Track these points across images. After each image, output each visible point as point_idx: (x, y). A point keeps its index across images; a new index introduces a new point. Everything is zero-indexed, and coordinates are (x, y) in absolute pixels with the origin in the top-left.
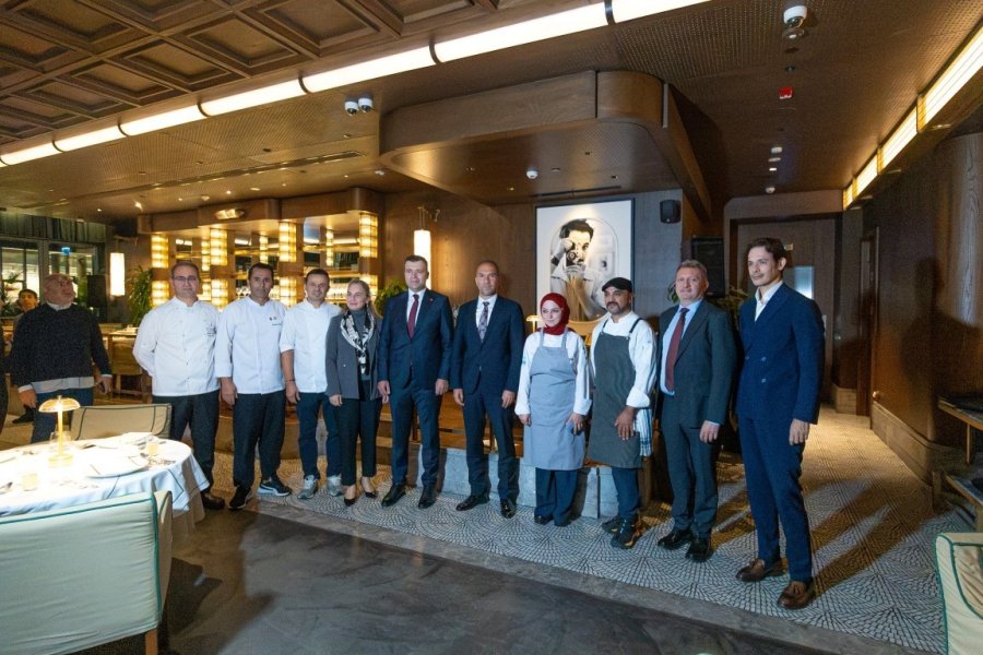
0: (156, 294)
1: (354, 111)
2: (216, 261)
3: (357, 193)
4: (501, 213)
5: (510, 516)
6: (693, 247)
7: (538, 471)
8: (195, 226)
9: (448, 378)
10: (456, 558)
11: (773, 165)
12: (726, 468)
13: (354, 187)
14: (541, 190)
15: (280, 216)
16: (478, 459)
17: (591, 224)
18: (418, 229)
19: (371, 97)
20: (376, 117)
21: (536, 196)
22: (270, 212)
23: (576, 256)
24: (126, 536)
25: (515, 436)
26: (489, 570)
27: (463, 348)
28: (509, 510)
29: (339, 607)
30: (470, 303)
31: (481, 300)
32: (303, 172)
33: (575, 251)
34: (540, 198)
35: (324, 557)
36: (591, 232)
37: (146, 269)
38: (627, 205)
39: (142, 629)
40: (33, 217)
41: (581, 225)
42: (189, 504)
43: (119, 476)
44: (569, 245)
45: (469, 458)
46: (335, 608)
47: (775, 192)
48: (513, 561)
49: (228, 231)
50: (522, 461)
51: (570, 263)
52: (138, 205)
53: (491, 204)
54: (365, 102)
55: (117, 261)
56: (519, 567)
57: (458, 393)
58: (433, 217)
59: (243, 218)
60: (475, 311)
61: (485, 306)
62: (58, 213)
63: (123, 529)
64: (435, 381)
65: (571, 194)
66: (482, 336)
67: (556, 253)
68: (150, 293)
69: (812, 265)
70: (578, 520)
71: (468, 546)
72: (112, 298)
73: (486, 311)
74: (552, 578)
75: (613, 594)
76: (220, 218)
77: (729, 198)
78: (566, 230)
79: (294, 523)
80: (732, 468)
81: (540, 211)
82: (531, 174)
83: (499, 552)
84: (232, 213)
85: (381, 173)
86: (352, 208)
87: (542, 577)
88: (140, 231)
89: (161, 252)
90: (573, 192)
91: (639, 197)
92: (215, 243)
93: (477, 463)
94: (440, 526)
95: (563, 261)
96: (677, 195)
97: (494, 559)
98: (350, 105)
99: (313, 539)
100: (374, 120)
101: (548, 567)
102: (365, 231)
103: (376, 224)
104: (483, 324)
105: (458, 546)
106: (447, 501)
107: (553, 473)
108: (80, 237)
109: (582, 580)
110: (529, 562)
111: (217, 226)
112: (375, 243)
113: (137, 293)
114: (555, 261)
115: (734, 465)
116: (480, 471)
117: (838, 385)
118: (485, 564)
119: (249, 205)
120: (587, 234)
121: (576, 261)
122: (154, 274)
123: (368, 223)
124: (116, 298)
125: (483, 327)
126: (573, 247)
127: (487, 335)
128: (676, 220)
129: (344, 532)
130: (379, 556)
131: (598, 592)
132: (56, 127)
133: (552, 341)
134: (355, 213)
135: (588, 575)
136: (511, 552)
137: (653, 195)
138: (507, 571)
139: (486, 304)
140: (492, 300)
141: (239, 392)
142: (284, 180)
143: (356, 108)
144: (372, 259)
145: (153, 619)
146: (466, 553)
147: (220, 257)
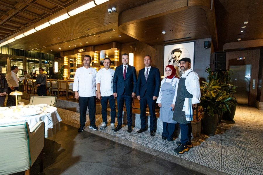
0: (65, 72)
1: (111, 12)
2: (79, 63)
3: (114, 43)
4: (154, 48)
5: (153, 136)
6: (215, 55)
7: (164, 123)
8: (73, 54)
9: (135, 92)
10: (137, 148)
11: (243, 29)
12: (225, 124)
13: (113, 41)
14: (166, 39)
15: (94, 51)
16: (144, 118)
17: (181, 50)
18: (130, 53)
19: (115, 7)
20: (117, 14)
21: (165, 41)
22: (91, 50)
23: (176, 60)
24: (15, 137)
25: (156, 111)
26: (147, 153)
27: (141, 83)
28: (153, 134)
29: (98, 162)
30: (143, 69)
31: (146, 68)
32: (99, 37)
33: (176, 58)
34: (166, 42)
35: (97, 144)
36: (181, 52)
37: (62, 66)
38: (193, 43)
39: (23, 170)
40: (38, 53)
41: (178, 50)
42: (53, 126)
43: (30, 116)
44: (174, 56)
45: (141, 117)
46: (97, 163)
47: (240, 41)
48: (156, 151)
49: (82, 55)
50: (158, 119)
51: (174, 62)
52: (60, 49)
53: (151, 45)
54: (114, 9)
55: (56, 64)
56: (158, 153)
57: (138, 97)
58: (135, 50)
59: (85, 51)
60: (144, 72)
61: (147, 70)
62: (42, 51)
63: (13, 135)
64: (132, 93)
65: (175, 41)
66: (146, 79)
67: (170, 59)
68: (63, 72)
69: (251, 64)
70: (177, 139)
71: (141, 145)
72: (55, 73)
73: (148, 71)
74: (169, 159)
75: (192, 167)
76: (79, 52)
77: (225, 43)
78: (173, 52)
79: (90, 133)
80: (227, 125)
81: (165, 47)
82: (164, 33)
83: (151, 147)
84: (82, 50)
85: (120, 36)
86: (112, 47)
87: (165, 158)
88: (61, 56)
89: (66, 61)
90: (176, 40)
91: (197, 41)
92: (79, 58)
93: (144, 119)
94: (133, 137)
95: (172, 61)
96: (210, 40)
97: (149, 150)
98: (109, 10)
99: (94, 139)
100: (116, 15)
101: (168, 154)
102: (116, 54)
103: (119, 52)
104: (146, 75)
105: (138, 144)
106: (135, 130)
107: (168, 124)
108: (49, 59)
109: (180, 160)
110: (161, 152)
111: (79, 54)
112: (119, 58)
113: (60, 72)
114: (170, 61)
115: (227, 124)
116: (144, 121)
117: (260, 101)
118: (147, 151)
119: (87, 48)
120: (180, 53)
121: (176, 61)
122: (64, 67)
123: (117, 52)
124: (56, 73)
125: (147, 76)
126: (175, 57)
127: (148, 78)
128: (209, 47)
129: (104, 137)
130: (113, 146)
131: (186, 166)
132: (34, 23)
133: (169, 81)
134: (113, 49)
135: (182, 158)
136: (155, 148)
137: (201, 40)
138: (154, 154)
139: (148, 69)
140: (150, 68)
141: (80, 96)
142: (95, 39)
143: (111, 11)
144: (117, 62)
145: (28, 166)
146: (141, 147)
147: (80, 62)
